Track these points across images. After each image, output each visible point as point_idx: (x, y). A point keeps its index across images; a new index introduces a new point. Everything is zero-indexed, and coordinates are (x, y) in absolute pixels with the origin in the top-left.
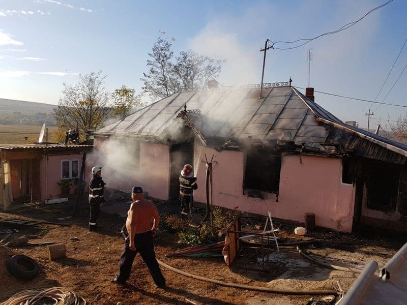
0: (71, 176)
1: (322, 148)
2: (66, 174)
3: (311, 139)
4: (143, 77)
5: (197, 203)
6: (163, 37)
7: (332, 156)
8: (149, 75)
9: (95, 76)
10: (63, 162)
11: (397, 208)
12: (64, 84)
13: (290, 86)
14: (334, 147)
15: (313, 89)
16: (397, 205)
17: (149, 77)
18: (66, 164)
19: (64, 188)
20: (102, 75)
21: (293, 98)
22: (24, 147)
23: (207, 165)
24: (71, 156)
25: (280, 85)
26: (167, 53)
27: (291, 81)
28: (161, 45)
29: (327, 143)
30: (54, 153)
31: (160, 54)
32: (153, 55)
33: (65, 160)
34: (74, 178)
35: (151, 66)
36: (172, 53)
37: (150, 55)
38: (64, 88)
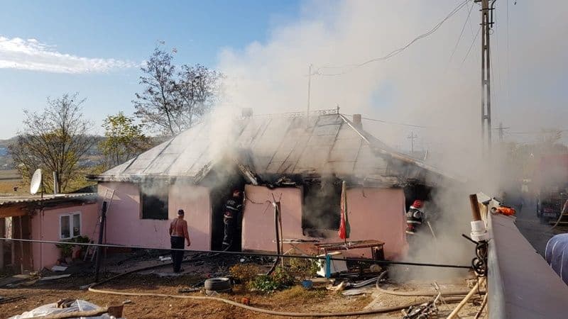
0: (72, 236)
1: (384, 180)
2: (66, 232)
4: (136, 99)
5: (248, 251)
6: (162, 48)
8: (144, 96)
9: (69, 99)
10: (62, 217)
12: (26, 112)
13: (338, 114)
14: (395, 178)
15: (360, 116)
17: (145, 98)
18: (66, 219)
19: (64, 251)
20: (79, 98)
21: (344, 126)
22: (17, 201)
23: (274, 205)
24: (70, 208)
25: (327, 113)
26: (167, 68)
27: (338, 108)
28: (160, 58)
29: (388, 174)
30: (52, 206)
31: (159, 69)
32: (148, 70)
33: (64, 215)
34: (77, 237)
35: (148, 85)
36: (172, 68)
37: (144, 70)
38: (25, 117)
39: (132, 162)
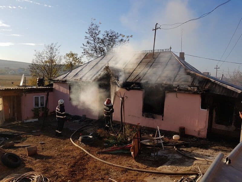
0: (40, 106)
1: (189, 88)
2: (37, 104)
3: (183, 83)
4: (83, 46)
5: (115, 121)
6: (94, 22)
7: (195, 93)
8: (86, 45)
9: (54, 45)
10: (35, 97)
11: (233, 123)
12: (35, 51)
13: (170, 51)
14: (196, 88)
15: (184, 53)
16: (233, 122)
18: (37, 99)
19: (36, 113)
20: (58, 45)
21: (172, 58)
23: (121, 99)
24: (39, 94)
25: (164, 51)
26: (97, 32)
28: (93, 27)
29: (192, 85)
30: (30, 92)
31: (93, 32)
32: (89, 33)
33: (36, 96)
34: (42, 107)
35: (88, 40)
36: (100, 31)
37: (87, 33)
38: (35, 53)
39: (69, 74)
